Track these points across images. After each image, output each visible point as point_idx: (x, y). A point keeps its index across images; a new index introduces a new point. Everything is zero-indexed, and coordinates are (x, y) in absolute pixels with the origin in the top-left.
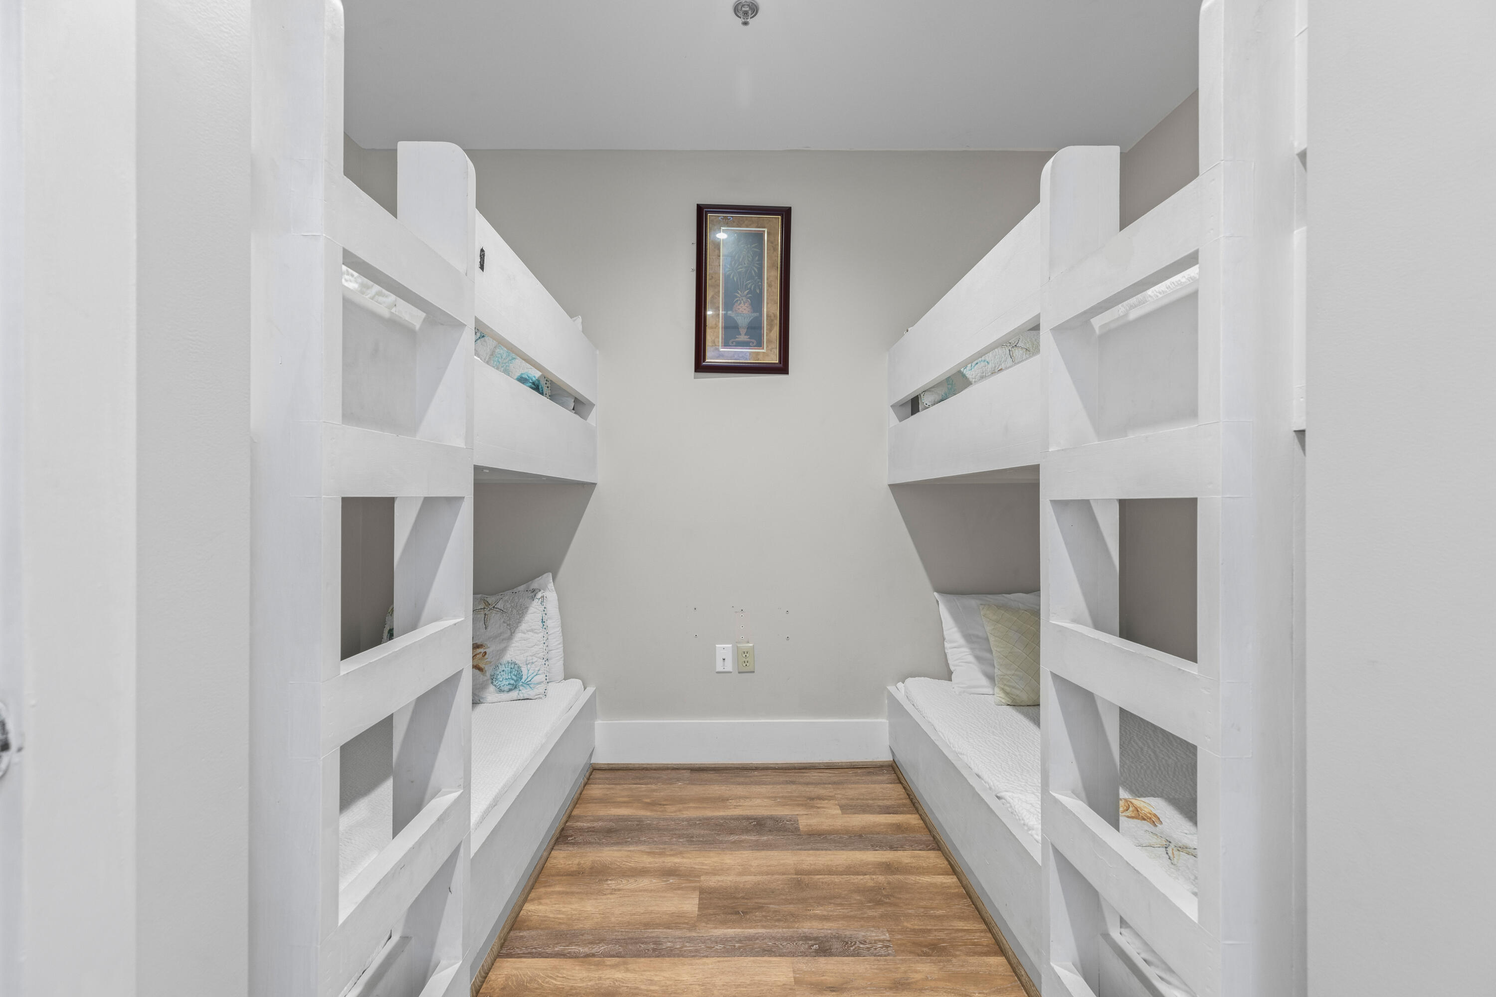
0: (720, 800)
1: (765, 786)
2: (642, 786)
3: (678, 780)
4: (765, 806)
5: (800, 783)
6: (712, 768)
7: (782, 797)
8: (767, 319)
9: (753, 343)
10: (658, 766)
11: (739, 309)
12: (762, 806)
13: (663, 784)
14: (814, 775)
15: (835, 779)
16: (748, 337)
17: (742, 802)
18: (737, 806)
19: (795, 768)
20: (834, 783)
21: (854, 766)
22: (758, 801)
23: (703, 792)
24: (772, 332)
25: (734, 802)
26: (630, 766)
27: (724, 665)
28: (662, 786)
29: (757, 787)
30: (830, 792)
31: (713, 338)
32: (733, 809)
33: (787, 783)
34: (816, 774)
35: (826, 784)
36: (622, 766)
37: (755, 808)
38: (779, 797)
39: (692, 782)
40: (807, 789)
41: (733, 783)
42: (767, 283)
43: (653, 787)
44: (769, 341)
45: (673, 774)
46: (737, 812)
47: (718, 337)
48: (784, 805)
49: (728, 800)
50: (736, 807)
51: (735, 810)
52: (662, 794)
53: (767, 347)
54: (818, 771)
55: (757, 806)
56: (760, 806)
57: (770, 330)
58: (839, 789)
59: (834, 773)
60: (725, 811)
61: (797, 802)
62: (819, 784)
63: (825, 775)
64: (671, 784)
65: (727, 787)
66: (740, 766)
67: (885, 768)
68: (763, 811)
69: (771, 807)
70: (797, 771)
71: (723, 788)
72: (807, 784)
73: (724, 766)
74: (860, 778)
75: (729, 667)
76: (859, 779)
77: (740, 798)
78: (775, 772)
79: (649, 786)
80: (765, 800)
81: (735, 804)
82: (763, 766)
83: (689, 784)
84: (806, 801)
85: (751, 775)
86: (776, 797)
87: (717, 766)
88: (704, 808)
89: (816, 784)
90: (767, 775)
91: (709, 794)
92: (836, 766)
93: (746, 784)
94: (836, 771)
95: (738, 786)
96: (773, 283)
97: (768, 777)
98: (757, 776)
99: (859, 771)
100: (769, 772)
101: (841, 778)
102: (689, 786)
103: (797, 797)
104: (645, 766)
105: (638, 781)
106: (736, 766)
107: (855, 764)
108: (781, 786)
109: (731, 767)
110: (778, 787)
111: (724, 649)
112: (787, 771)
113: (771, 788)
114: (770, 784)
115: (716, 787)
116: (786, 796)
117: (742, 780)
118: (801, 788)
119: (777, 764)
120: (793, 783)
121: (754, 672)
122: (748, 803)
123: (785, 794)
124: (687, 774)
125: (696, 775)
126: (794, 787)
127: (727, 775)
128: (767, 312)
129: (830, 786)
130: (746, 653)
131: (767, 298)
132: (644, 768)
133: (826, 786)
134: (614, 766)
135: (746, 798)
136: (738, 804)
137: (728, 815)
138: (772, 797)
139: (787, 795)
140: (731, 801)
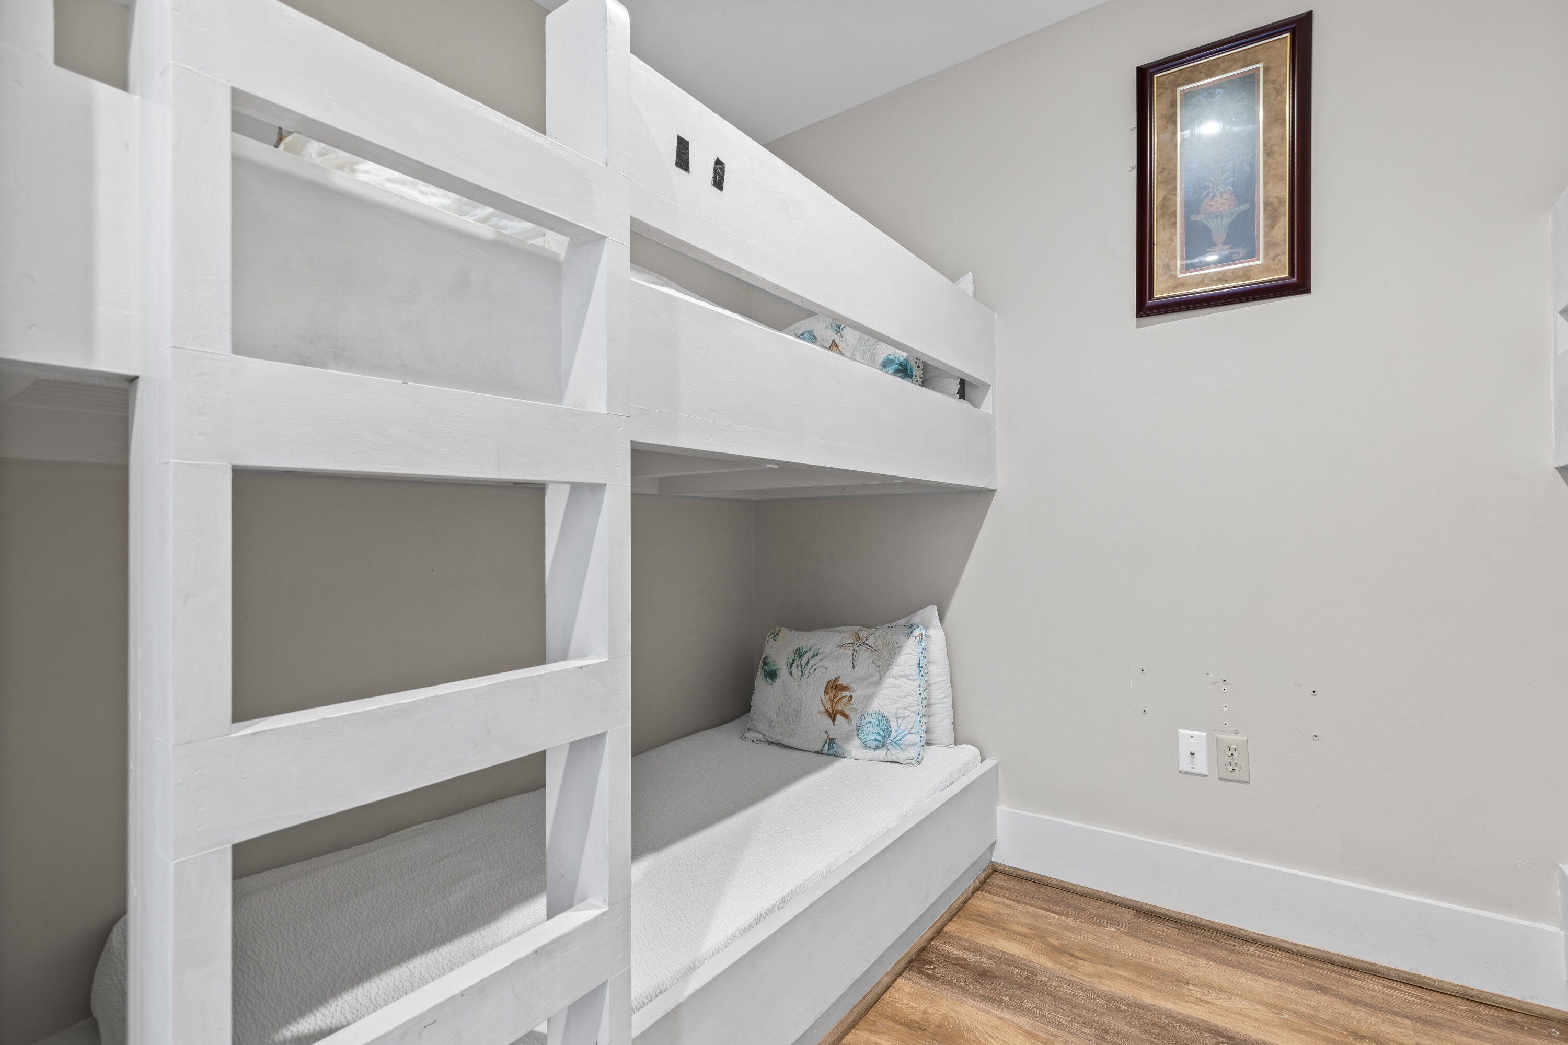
0: (1174, 980)
1: (1263, 980)
2: (1054, 915)
3: (1112, 922)
4: (1256, 1019)
5: (1338, 996)
6: (1171, 917)
7: (1296, 1012)
8: (1265, 210)
9: (1239, 254)
10: (1086, 891)
11: (1211, 206)
12: (1249, 1017)
13: (1085, 922)
14: (1373, 989)
15: (1424, 1012)
16: (1231, 245)
17: (1212, 996)
18: (1201, 1001)
19: (1333, 963)
20: (1419, 1019)
21: (1472, 996)
22: (1243, 1005)
23: (1147, 955)
24: (1276, 228)
25: (1197, 992)
26: (1045, 879)
27: (1192, 763)
28: (1085, 925)
29: (1248, 975)
30: (1405, 1035)
31: (1166, 261)
32: (1193, 1005)
33: (1311, 986)
34: (1377, 987)
35: (1398, 1014)
36: (1034, 876)
37: (1236, 1016)
38: (1289, 1010)
39: (1133, 932)
40: (1353, 1013)
41: (1205, 956)
42: (1265, 150)
43: (1070, 922)
44: (1269, 245)
45: (1107, 909)
46: (1199, 1013)
47: (1175, 257)
48: (1295, 1030)
49: (1188, 983)
50: (1199, 1001)
51: (1196, 1007)
52: (1080, 938)
53: (1266, 254)
54: (1384, 982)
55: (1239, 1014)
56: (1245, 1016)
57: (1270, 226)
58: (1427, 1035)
59: (1421, 998)
60: (1176, 1003)
61: (1324, 1033)
62: (1381, 1009)
63: (1398, 996)
64: (1099, 925)
65: (1192, 959)
66: (1224, 929)
67: (1557, 1025)
68: (1250, 1028)
69: (1267, 1024)
70: (1336, 968)
71: (1184, 958)
72: (1355, 1002)
73: (1194, 920)
74: (1486, 1027)
75: (1201, 766)
76: (1481, 1029)
77: (1211, 987)
78: (1291, 959)
79: (1064, 918)
80: (1259, 1007)
81: (1199, 996)
82: (1266, 941)
83: (1127, 934)
84: (1345, 1036)
85: (1241, 949)
86: (1282, 1008)
87: (1181, 917)
88: (1142, 985)
89: (1375, 1008)
90: (1273, 960)
91: (1156, 962)
92: (1428, 984)
93: (1229, 964)
94: (1426, 995)
95: (1211, 964)
96: (1276, 148)
97: (1273, 963)
98: (1252, 955)
99: (1485, 1011)
100: (1279, 954)
101: (1438, 1014)
102: (1127, 938)
103: (1327, 1022)
104: (1066, 885)
105: (1051, 906)
106: (1217, 927)
107: (1473, 993)
108: (1296, 988)
109: (1207, 926)
110: (1291, 989)
111: (1192, 737)
112: (1316, 963)
113: (1276, 987)
114: (1275, 977)
115: (1173, 955)
116: (1303, 1012)
117: (1223, 954)
118: (1341, 1007)
119: (1296, 945)
120: (1324, 990)
121: (1248, 783)
122: (1222, 1001)
123: (1300, 1008)
124: (1128, 916)
125: (1142, 923)
126: (1324, 999)
127: (1196, 937)
128: (1266, 198)
129: (1408, 1022)
130: (1232, 750)
131: (1265, 176)
132: (1064, 888)
133: (1398, 1019)
134: (1022, 873)
135: (1221, 990)
136: (1203, 998)
137: (1180, 1014)
138: (1274, 1006)
139: (1306, 1010)
140: (1191, 987)
